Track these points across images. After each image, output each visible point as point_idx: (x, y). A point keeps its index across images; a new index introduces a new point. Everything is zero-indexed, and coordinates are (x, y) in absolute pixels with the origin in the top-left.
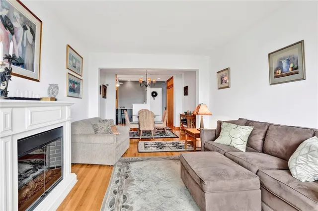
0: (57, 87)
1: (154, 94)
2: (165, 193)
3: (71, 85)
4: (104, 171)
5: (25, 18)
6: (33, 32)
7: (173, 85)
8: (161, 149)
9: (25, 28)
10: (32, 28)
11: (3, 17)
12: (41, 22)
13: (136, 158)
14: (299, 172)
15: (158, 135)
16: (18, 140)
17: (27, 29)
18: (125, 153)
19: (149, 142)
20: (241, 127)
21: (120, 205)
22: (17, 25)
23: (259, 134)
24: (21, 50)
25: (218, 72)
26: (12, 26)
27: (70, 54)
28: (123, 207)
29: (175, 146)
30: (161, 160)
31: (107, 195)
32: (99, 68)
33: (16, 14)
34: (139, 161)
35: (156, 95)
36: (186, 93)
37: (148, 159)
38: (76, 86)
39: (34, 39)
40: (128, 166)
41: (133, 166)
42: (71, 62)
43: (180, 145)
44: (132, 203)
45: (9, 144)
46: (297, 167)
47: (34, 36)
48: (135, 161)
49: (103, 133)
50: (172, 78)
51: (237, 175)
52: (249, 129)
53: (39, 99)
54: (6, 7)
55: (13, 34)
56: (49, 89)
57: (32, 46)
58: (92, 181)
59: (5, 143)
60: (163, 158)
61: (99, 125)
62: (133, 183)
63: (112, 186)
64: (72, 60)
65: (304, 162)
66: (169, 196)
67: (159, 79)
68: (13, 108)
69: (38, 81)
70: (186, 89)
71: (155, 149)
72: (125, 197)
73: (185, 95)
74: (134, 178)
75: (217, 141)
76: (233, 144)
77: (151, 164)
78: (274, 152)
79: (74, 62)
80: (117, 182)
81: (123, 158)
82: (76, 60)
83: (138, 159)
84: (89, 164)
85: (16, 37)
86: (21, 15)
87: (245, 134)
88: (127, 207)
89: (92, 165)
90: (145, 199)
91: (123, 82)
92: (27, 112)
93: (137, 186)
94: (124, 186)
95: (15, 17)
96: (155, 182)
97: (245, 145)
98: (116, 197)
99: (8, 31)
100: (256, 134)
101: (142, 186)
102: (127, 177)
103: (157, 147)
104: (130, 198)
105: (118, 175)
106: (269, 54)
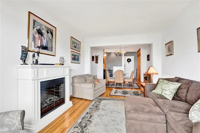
0: (63, 58)
1: (129, 60)
2: (113, 118)
3: (73, 57)
4: (87, 103)
5: (47, 28)
6: (52, 34)
7: (140, 54)
8: (124, 94)
9: (48, 32)
10: (51, 32)
11: (38, 29)
12: (56, 28)
13: (107, 98)
14: (192, 115)
15: (128, 86)
16: (41, 82)
17: (49, 33)
18: (102, 95)
19: (119, 90)
20: (171, 83)
21: (87, 120)
22: (44, 32)
23: (184, 88)
24: (46, 42)
25: (166, 44)
26: (42, 32)
27: (73, 41)
28: (88, 120)
29: (134, 94)
30: (121, 101)
31: (83, 114)
32: (90, 47)
33: (43, 27)
34: (108, 99)
35: (130, 61)
36: (148, 59)
37: (113, 99)
38: (76, 57)
39: (52, 37)
40: (100, 102)
41: (103, 102)
42: (73, 45)
43: (138, 93)
44: (93, 120)
45: (36, 83)
46: (193, 112)
47: (52, 35)
48: (106, 100)
49: (89, 82)
50: (140, 49)
51: (149, 112)
52: (178, 85)
53: (54, 65)
54: (39, 25)
55: (42, 36)
56: (60, 60)
57: (52, 40)
58: (79, 107)
59: (34, 83)
60: (122, 100)
61: (88, 78)
62: (99, 110)
63: (88, 110)
64: (74, 44)
65: (197, 109)
66: (114, 120)
67: (131, 51)
68: (38, 68)
69: (55, 56)
70: (148, 56)
71: (120, 94)
72: (91, 116)
73: (147, 60)
74: (100, 108)
75: (154, 91)
76: (163, 94)
77: (114, 102)
78: (191, 101)
79: (75, 44)
80: (91, 108)
81: (99, 97)
82: (77, 44)
83: (108, 98)
84: (81, 98)
85: (44, 37)
86: (46, 27)
87: (173, 88)
88: (90, 121)
89: (82, 99)
90: (101, 119)
91: (109, 54)
92: (45, 70)
93: (100, 112)
94: (93, 111)
95: (43, 29)
96: (111, 112)
97: (172, 96)
98: (87, 115)
99: (40, 35)
100: (182, 88)
101: (103, 113)
102: (97, 107)
103: (122, 93)
104: (93, 117)
105: (93, 105)
106: (197, 29)
